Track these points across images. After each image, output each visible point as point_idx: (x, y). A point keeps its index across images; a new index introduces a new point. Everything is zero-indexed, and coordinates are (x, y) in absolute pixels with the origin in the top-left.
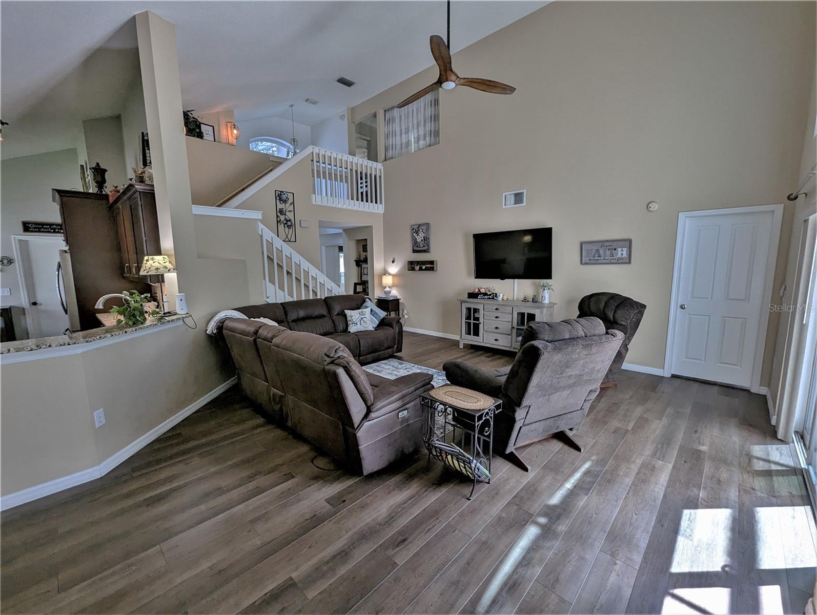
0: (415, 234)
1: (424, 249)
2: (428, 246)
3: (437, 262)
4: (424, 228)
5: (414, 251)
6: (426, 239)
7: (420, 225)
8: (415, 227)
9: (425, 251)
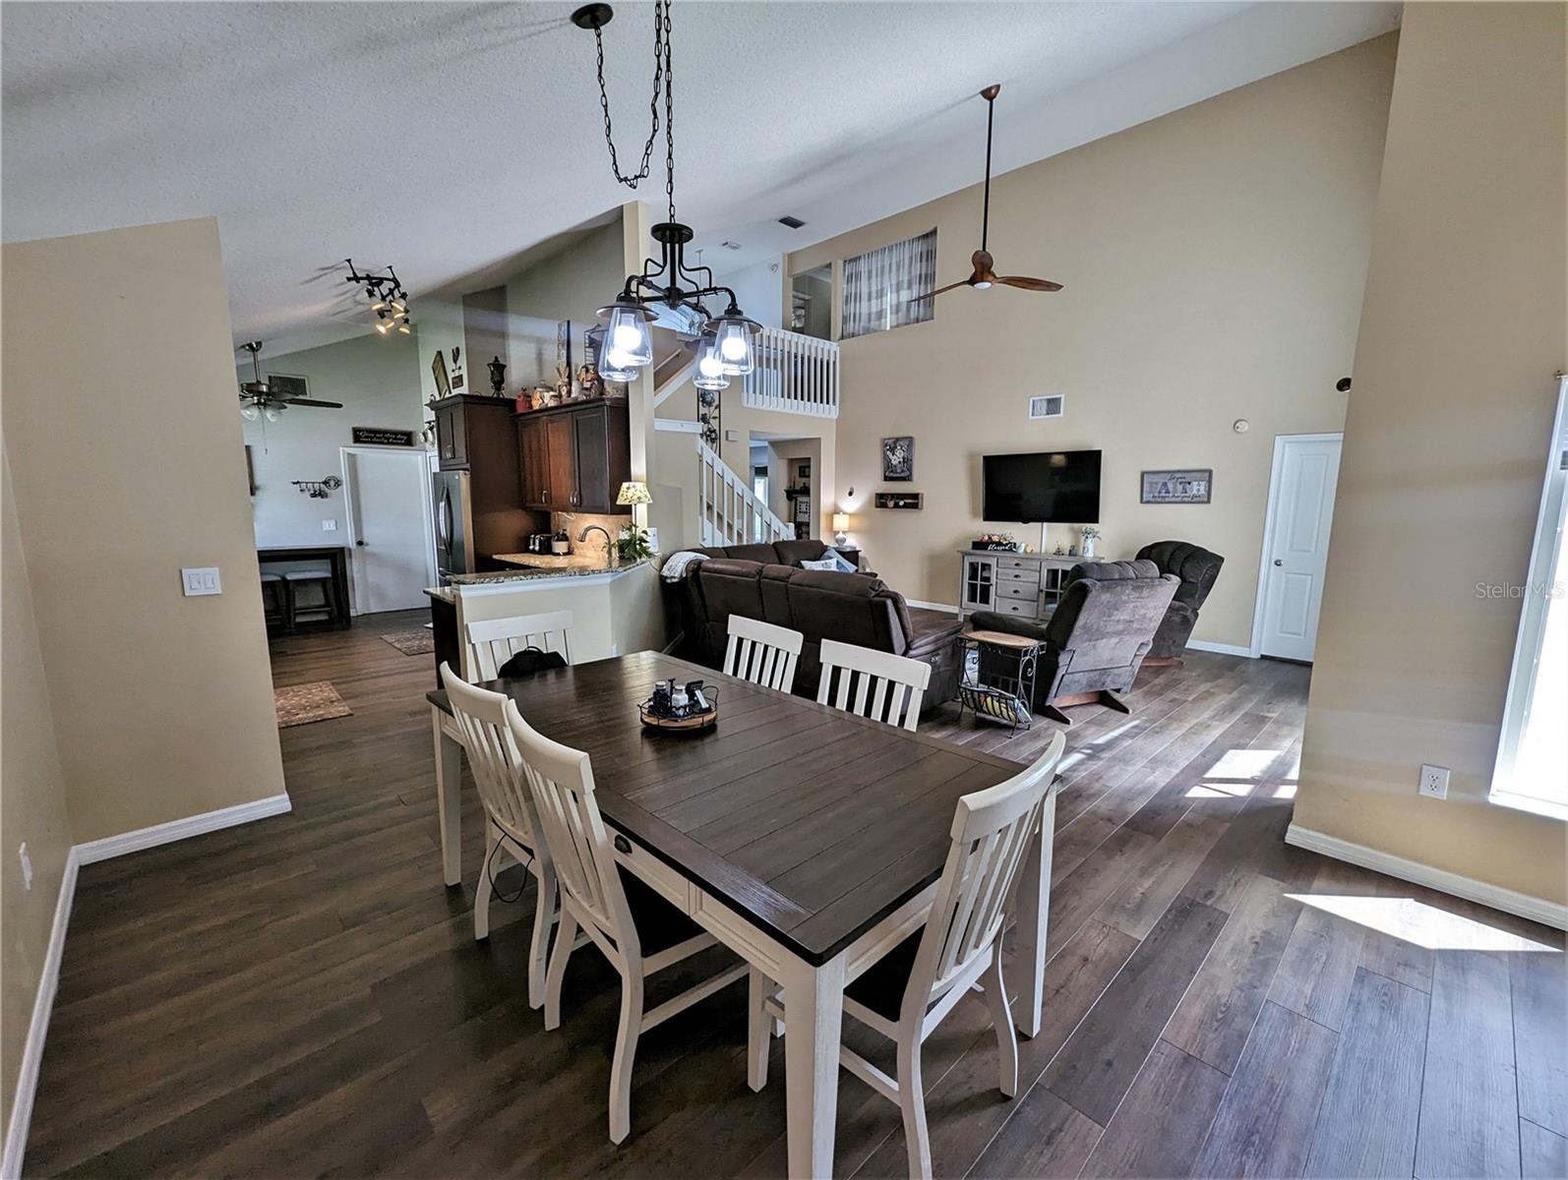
0: (888, 453)
1: (903, 475)
2: (910, 470)
3: (922, 495)
4: (904, 443)
5: (886, 479)
6: (907, 461)
7: (897, 440)
8: (890, 442)
9: (904, 479)
